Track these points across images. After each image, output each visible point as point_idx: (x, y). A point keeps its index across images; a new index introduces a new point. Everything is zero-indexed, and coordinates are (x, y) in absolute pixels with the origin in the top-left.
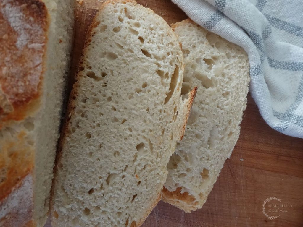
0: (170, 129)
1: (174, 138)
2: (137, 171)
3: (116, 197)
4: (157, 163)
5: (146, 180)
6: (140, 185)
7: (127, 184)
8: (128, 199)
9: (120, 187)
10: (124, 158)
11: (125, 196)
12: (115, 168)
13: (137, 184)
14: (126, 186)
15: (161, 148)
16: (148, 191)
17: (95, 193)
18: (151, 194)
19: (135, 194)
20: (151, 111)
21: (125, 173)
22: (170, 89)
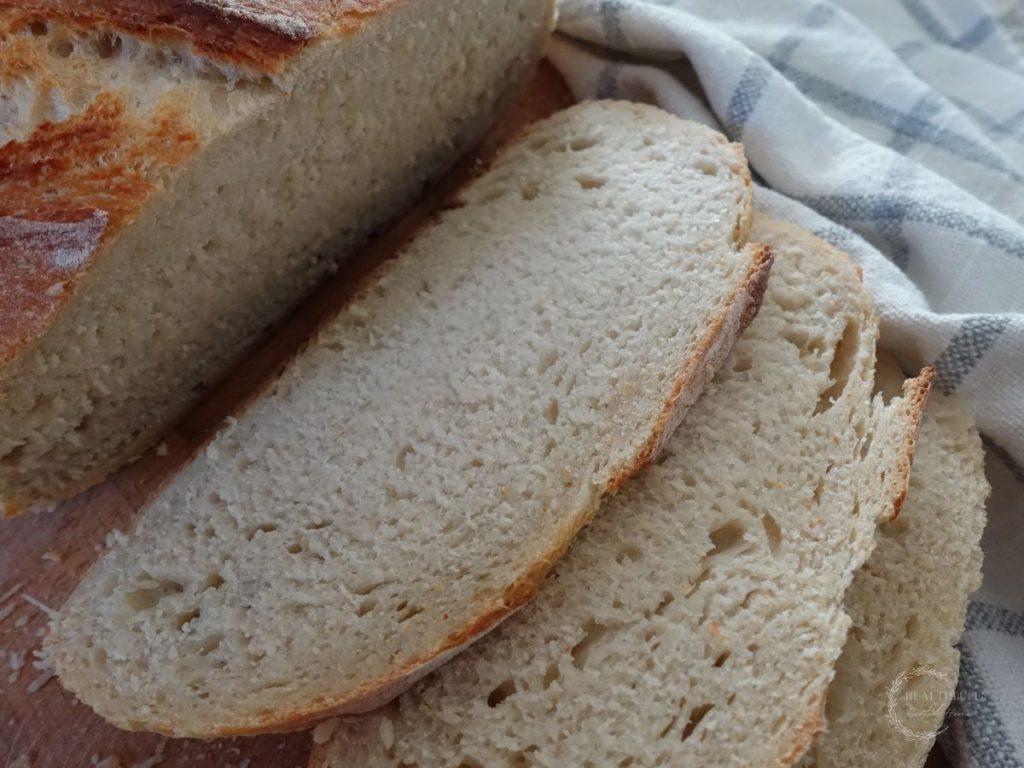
0: (846, 482)
1: (863, 508)
2: (715, 613)
3: (612, 714)
4: (801, 586)
5: (753, 648)
6: (727, 664)
7: (667, 658)
8: (667, 722)
9: (633, 672)
10: (658, 567)
11: (657, 708)
12: (617, 605)
13: (712, 661)
14: (661, 668)
15: (816, 540)
16: (763, 691)
17: (520, 697)
18: (778, 701)
19: (699, 702)
20: (770, 431)
21: (658, 620)
22: (831, 377)
